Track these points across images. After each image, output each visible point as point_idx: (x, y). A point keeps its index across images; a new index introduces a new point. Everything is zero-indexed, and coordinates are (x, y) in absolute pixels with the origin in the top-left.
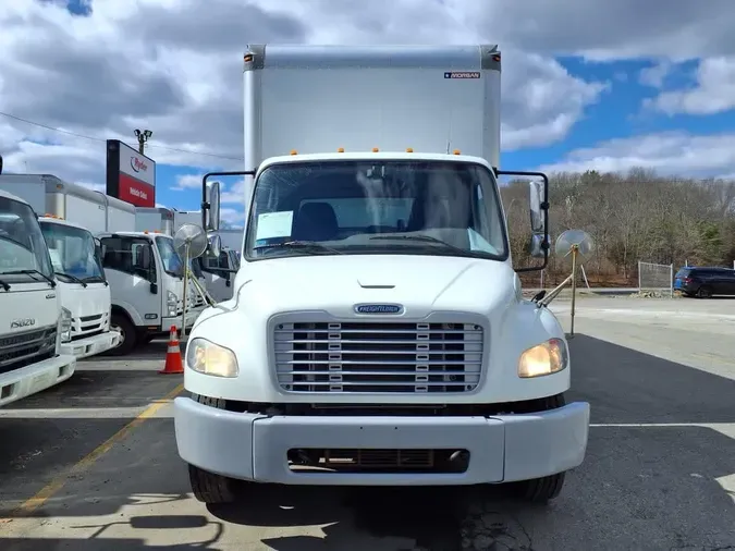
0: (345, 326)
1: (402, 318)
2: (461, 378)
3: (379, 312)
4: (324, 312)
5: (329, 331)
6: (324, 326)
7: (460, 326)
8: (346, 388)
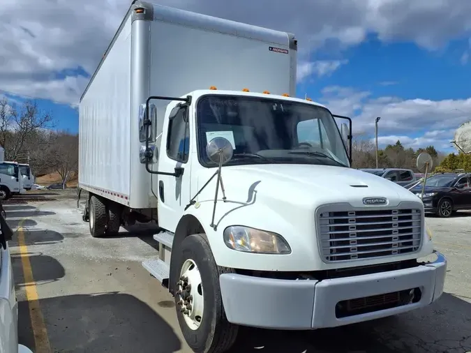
0: (358, 213)
1: (386, 207)
2: (411, 243)
3: (376, 203)
4: (346, 204)
5: (350, 217)
6: (345, 213)
7: (409, 211)
8: (360, 256)
